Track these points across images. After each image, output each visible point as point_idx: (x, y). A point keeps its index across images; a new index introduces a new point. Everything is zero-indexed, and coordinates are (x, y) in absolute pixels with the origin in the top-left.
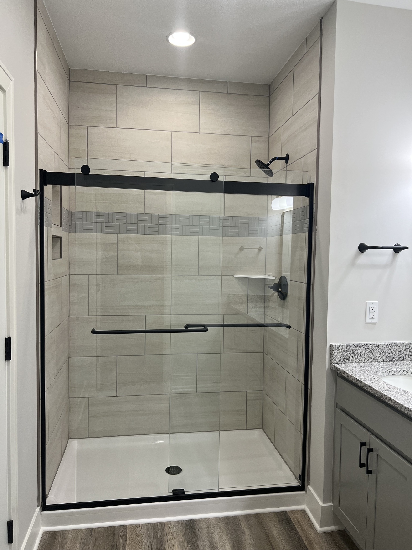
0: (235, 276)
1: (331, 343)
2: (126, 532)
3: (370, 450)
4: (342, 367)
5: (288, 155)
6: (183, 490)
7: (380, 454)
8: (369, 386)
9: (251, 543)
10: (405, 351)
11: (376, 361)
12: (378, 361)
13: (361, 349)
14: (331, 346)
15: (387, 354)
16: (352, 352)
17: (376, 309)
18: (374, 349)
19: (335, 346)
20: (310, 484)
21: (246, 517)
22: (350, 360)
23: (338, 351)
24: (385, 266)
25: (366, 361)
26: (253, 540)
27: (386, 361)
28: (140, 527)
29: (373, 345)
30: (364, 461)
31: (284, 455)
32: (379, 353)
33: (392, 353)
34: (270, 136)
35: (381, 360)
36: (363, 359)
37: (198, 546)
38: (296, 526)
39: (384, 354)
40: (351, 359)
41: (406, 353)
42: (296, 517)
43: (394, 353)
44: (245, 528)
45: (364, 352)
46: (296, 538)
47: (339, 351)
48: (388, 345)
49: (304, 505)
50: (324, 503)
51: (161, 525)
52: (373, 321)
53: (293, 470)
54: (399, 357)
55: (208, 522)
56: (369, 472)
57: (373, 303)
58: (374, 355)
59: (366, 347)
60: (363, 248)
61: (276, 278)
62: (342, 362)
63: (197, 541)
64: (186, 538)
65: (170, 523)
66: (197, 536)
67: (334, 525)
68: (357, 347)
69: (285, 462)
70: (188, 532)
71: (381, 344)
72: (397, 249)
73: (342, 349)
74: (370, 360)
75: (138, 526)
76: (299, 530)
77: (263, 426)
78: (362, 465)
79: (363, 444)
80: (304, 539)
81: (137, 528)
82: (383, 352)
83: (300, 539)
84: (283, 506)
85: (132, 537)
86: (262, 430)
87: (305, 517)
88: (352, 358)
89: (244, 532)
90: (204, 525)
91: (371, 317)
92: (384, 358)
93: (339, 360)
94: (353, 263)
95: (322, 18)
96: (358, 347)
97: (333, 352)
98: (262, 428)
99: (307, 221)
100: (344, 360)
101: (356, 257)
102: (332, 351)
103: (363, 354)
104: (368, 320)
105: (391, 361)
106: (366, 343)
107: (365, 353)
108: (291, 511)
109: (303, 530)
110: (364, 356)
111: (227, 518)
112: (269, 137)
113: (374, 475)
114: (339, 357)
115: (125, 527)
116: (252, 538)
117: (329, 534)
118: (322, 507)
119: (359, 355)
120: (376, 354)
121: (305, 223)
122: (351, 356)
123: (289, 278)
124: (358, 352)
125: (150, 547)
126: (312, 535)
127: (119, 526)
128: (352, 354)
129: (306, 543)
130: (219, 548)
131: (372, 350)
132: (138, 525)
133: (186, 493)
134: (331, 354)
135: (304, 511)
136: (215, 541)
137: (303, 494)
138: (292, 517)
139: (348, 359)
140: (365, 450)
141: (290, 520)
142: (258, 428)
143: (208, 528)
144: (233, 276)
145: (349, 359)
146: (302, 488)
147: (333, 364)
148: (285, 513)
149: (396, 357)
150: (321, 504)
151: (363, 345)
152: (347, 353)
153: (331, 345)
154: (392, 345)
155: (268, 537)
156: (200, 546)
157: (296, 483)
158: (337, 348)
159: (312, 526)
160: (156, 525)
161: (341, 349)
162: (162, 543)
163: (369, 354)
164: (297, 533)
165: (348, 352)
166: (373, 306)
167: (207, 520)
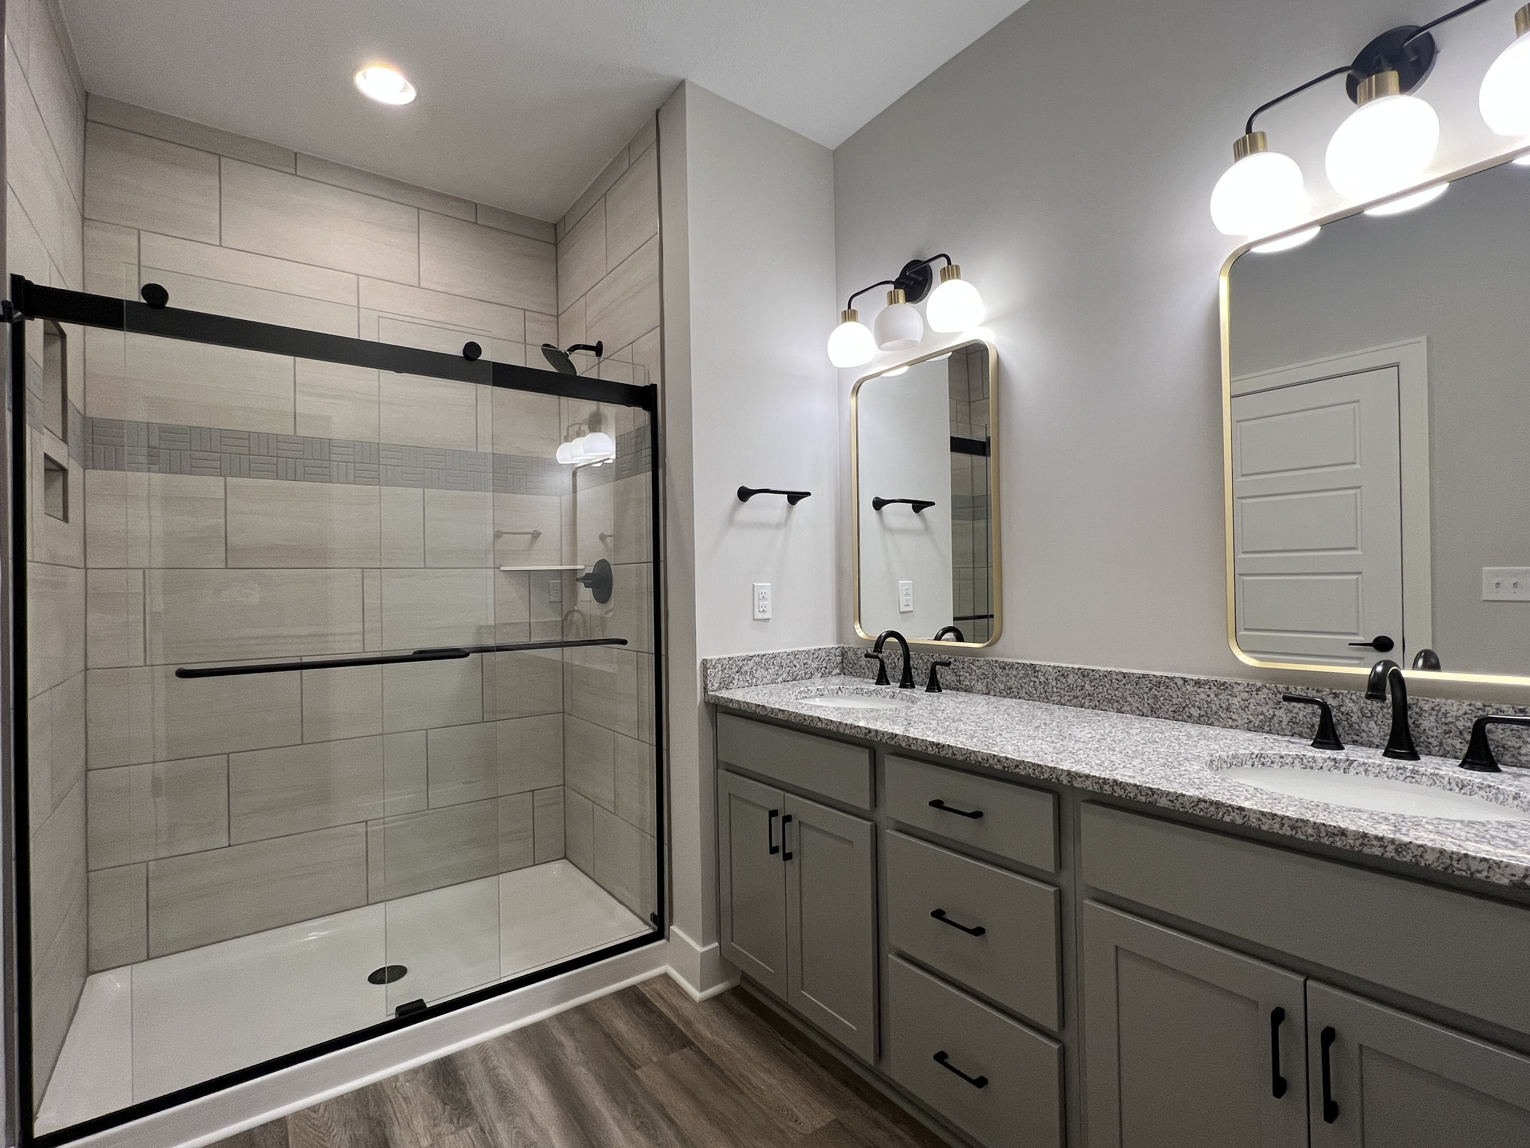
0: (503, 568)
1: (704, 658)
2: (284, 1132)
3: (787, 819)
4: (724, 694)
5: (600, 343)
6: (421, 1000)
7: (803, 820)
8: (780, 710)
9: (579, 1058)
10: (812, 661)
11: (773, 682)
12: (776, 681)
13: (751, 663)
14: (704, 662)
15: (789, 668)
16: (737, 669)
17: (769, 595)
18: (769, 662)
19: (711, 660)
20: (674, 922)
21: (560, 1017)
22: (735, 684)
23: (715, 668)
24: (778, 526)
25: (759, 682)
26: (583, 1052)
27: (788, 681)
28: (321, 1110)
29: (767, 655)
30: (777, 842)
31: (617, 890)
32: (777, 668)
33: (795, 666)
34: (559, 313)
35: (780, 679)
36: (755, 680)
37: (469, 1103)
38: (656, 1004)
39: (784, 670)
40: (735, 682)
41: (814, 665)
42: (654, 990)
43: (798, 666)
44: (562, 1038)
45: (755, 668)
46: (662, 1023)
47: (717, 670)
48: (789, 655)
49: (664, 965)
50: (704, 946)
51: (377, 1087)
52: (766, 617)
53: (638, 911)
54: (806, 673)
55: (483, 1050)
56: (787, 857)
57: (765, 587)
58: (771, 672)
59: (757, 659)
60: (744, 494)
61: (586, 566)
62: (723, 687)
63: (463, 1091)
64: (438, 1094)
65: (396, 1078)
66: (463, 1084)
67: (723, 981)
68: (744, 660)
69: (620, 902)
70: (441, 1082)
71: (779, 653)
72: (794, 498)
73: (722, 666)
74: (765, 680)
75: (314, 1109)
76: (664, 1010)
77: (568, 851)
78: (773, 850)
79: (773, 813)
80: (675, 1021)
81: (313, 1115)
82: (782, 666)
83: (669, 1024)
84: (628, 977)
85: (303, 1135)
86: (565, 861)
87: (670, 985)
88: (738, 679)
89: (561, 1045)
90: (475, 1059)
91: (761, 610)
92: (784, 676)
93: (718, 685)
94: (730, 519)
95: (658, 111)
96: (746, 661)
97: (709, 671)
98: (565, 857)
99: (649, 452)
100: (726, 684)
101: (734, 509)
102: (706, 671)
103: (754, 672)
104: (759, 616)
105: (794, 680)
106: (758, 653)
107: (756, 670)
108: (644, 983)
109: (672, 1007)
110: (755, 675)
111: (523, 1031)
112: (558, 316)
113: (796, 859)
114: (717, 680)
115: (281, 1122)
116: (579, 1049)
117: (717, 999)
118: (702, 954)
119: (748, 673)
120: (773, 670)
121: (644, 455)
122: (736, 677)
123: (611, 561)
124: (745, 668)
125: (355, 1141)
126: (687, 1010)
127: (264, 1126)
128: (738, 672)
129: (681, 1026)
130: (514, 1089)
131: (767, 665)
132: (314, 1107)
133: (428, 1006)
134: (705, 676)
135: (666, 976)
136: (504, 1078)
137: (663, 944)
138: (646, 991)
139: (731, 682)
140: (777, 821)
141: (644, 996)
142: (556, 858)
143: (485, 1060)
144: (499, 568)
145: (733, 681)
146: (659, 934)
147: (710, 693)
148: (633, 988)
149: (801, 673)
150: (700, 949)
151: (753, 657)
152: (730, 672)
153: (704, 660)
154: (795, 654)
155: (610, 1039)
156: (473, 1100)
157: (646, 930)
158: (713, 664)
159: (685, 997)
160: (361, 1093)
161: (720, 666)
162: (383, 1125)
163: (763, 670)
164: (661, 1015)
165: (731, 669)
166: (763, 591)
167: (481, 1049)
